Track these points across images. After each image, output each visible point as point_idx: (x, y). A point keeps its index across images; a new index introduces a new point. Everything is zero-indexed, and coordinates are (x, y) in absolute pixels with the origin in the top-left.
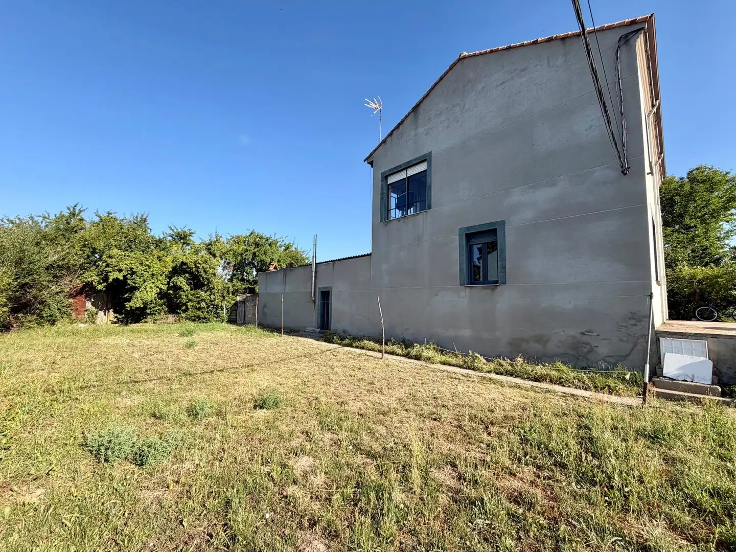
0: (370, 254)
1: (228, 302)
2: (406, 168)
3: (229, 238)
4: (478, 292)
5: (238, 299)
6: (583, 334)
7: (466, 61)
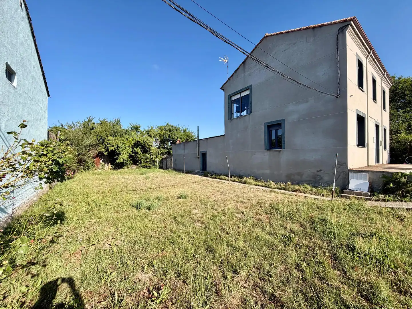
0: (224, 135)
1: (159, 159)
2: (240, 93)
3: (157, 127)
4: (273, 153)
5: (163, 157)
6: (318, 171)
7: (268, 38)
